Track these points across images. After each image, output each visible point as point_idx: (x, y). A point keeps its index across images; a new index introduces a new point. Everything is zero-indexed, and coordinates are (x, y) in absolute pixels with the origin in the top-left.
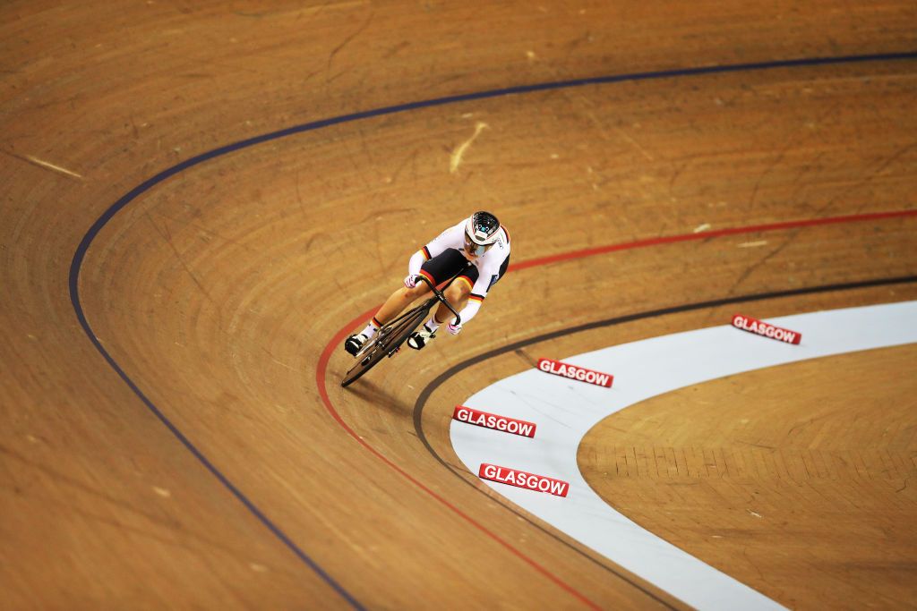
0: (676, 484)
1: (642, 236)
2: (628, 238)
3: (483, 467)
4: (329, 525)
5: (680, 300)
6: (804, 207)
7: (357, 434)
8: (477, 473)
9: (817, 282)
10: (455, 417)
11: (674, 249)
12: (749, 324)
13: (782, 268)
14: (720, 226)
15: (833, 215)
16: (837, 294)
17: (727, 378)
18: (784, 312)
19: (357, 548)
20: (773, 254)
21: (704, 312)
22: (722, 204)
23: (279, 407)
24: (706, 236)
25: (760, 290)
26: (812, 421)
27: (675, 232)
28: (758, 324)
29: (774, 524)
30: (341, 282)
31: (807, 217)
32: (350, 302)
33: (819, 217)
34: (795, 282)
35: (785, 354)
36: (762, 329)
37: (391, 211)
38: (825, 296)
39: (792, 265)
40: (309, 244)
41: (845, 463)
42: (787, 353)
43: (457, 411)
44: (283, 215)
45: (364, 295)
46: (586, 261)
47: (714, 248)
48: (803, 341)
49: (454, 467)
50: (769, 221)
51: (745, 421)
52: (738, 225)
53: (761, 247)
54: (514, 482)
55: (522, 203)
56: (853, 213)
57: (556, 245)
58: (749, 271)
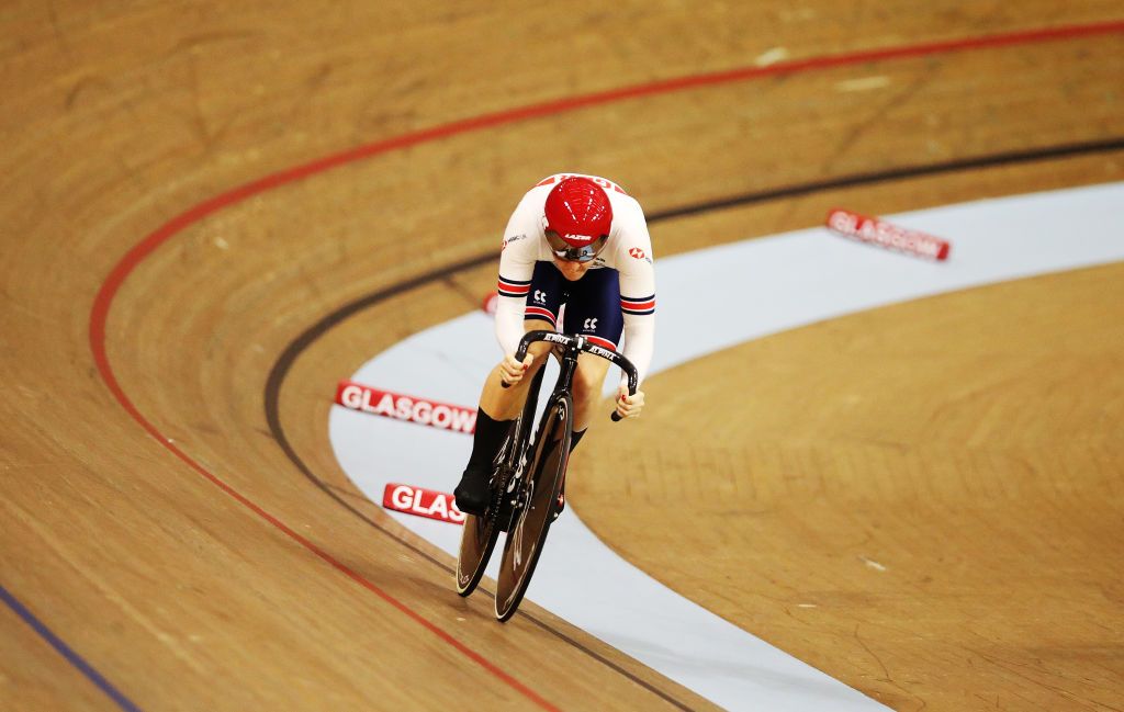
0: (734, 513)
1: (666, 72)
2: (639, 77)
3: (389, 489)
4: (116, 598)
5: (736, 187)
6: (953, 16)
7: (163, 434)
8: (378, 499)
9: (977, 149)
10: (339, 401)
11: (722, 96)
12: (859, 226)
13: (914, 126)
14: (804, 53)
15: (1000, 30)
16: (1015, 172)
17: (821, 325)
18: (919, 203)
19: (164, 637)
20: (899, 101)
21: (777, 208)
22: (807, 14)
23: (21, 388)
24: (781, 72)
25: (876, 165)
26: (973, 396)
27: (723, 64)
28: (875, 223)
29: (908, 583)
30: (131, 163)
31: (957, 34)
32: (147, 201)
33: (978, 33)
34: (936, 149)
35: (923, 279)
36: (882, 235)
37: (216, 36)
38: (993, 175)
39: (932, 121)
40: (70, 99)
41: (1031, 470)
42: (927, 279)
43: (341, 389)
44: (24, 46)
45: (173, 186)
46: (568, 119)
47: (796, 93)
48: (954, 254)
49: (338, 490)
50: (890, 41)
51: (853, 399)
52: (836, 50)
53: (877, 91)
54: (445, 515)
55: (451, 18)
56: (1038, 25)
57: (513, 92)
58: (855, 133)
